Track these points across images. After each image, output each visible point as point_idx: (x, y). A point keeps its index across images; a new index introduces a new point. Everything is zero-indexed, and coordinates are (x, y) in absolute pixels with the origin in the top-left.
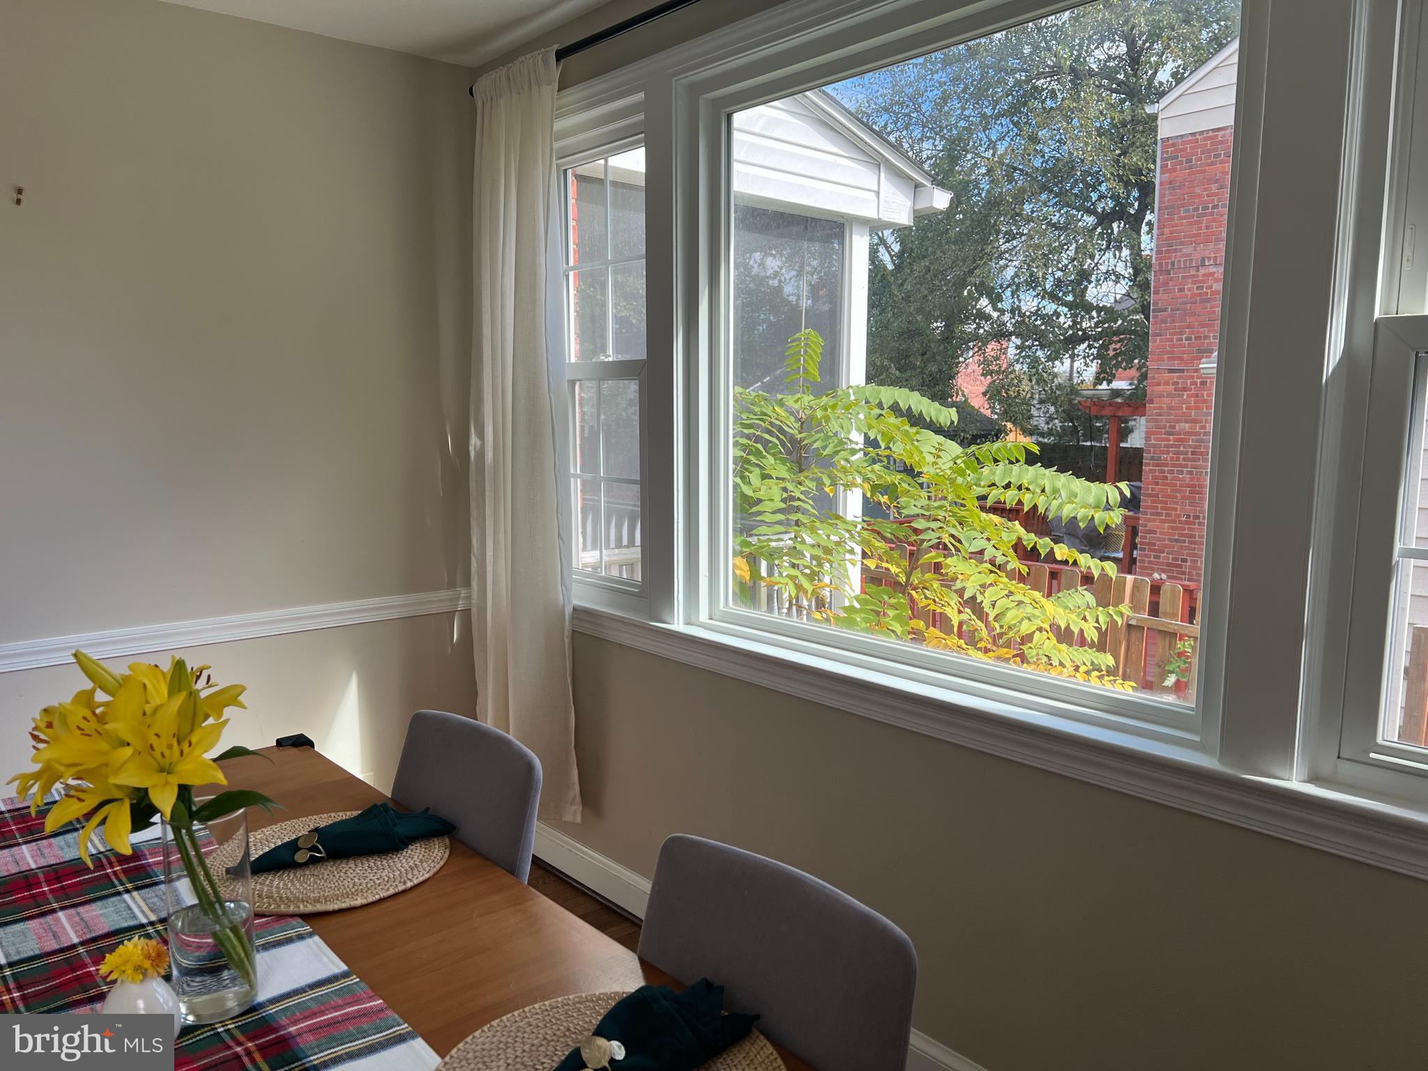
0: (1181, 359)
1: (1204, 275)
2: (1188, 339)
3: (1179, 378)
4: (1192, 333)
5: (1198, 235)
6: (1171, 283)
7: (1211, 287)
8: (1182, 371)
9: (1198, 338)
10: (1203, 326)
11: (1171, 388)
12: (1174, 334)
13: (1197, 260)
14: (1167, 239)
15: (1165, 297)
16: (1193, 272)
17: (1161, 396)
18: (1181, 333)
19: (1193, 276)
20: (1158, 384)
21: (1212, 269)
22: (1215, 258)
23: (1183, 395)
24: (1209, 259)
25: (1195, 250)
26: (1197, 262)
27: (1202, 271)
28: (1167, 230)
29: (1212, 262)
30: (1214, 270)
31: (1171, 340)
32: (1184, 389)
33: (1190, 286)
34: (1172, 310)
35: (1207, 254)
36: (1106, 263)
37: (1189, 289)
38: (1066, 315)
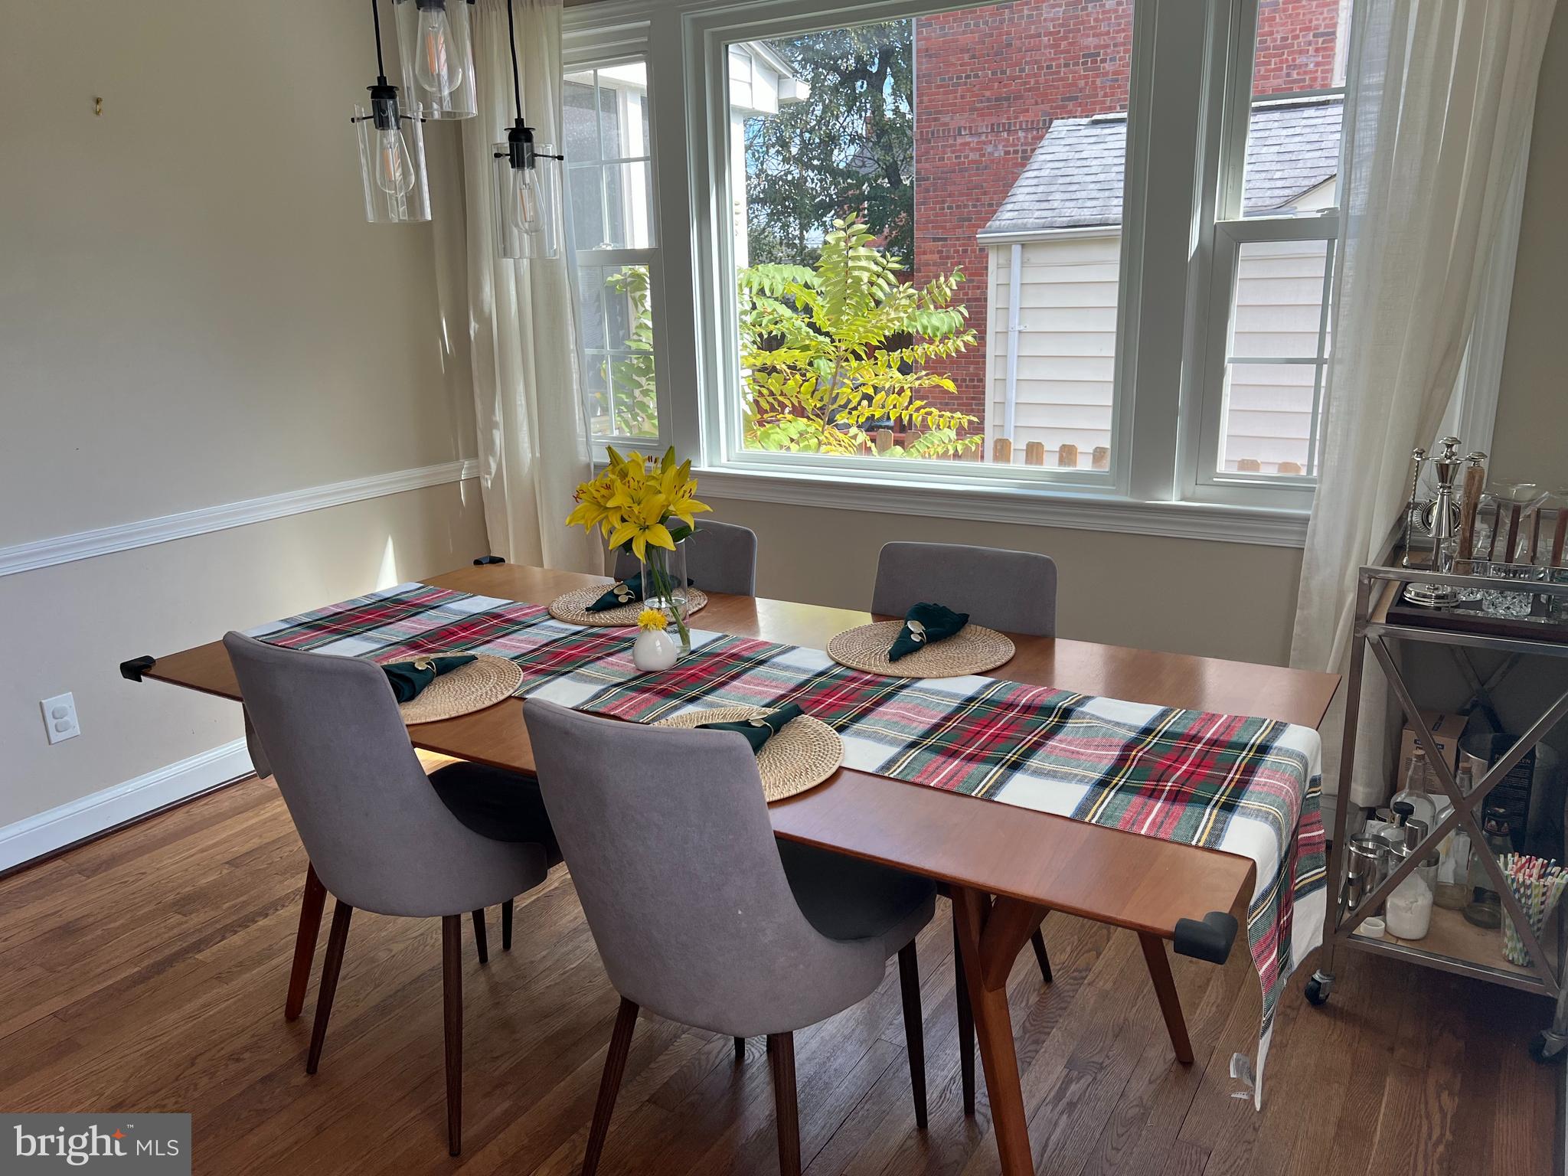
0: (944, 228)
1: (961, 144)
2: (950, 208)
3: (943, 246)
4: (953, 202)
5: (955, 104)
6: (932, 151)
7: (966, 157)
8: (945, 239)
9: (958, 207)
10: (962, 195)
11: (936, 257)
12: (937, 203)
13: (954, 129)
14: (927, 107)
15: (927, 165)
16: (951, 142)
17: (928, 265)
18: (944, 202)
19: (952, 146)
20: (925, 253)
21: (968, 139)
22: (970, 128)
23: (947, 263)
24: (965, 128)
25: (952, 119)
26: (954, 132)
27: (959, 140)
28: (925, 98)
29: (967, 132)
30: (970, 140)
31: (935, 209)
32: (948, 258)
33: (949, 155)
34: (934, 179)
35: (962, 123)
36: (850, 125)
37: (949, 158)
38: (813, 180)
